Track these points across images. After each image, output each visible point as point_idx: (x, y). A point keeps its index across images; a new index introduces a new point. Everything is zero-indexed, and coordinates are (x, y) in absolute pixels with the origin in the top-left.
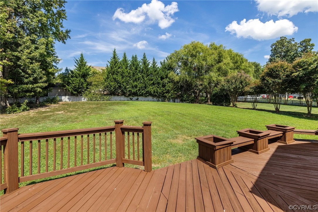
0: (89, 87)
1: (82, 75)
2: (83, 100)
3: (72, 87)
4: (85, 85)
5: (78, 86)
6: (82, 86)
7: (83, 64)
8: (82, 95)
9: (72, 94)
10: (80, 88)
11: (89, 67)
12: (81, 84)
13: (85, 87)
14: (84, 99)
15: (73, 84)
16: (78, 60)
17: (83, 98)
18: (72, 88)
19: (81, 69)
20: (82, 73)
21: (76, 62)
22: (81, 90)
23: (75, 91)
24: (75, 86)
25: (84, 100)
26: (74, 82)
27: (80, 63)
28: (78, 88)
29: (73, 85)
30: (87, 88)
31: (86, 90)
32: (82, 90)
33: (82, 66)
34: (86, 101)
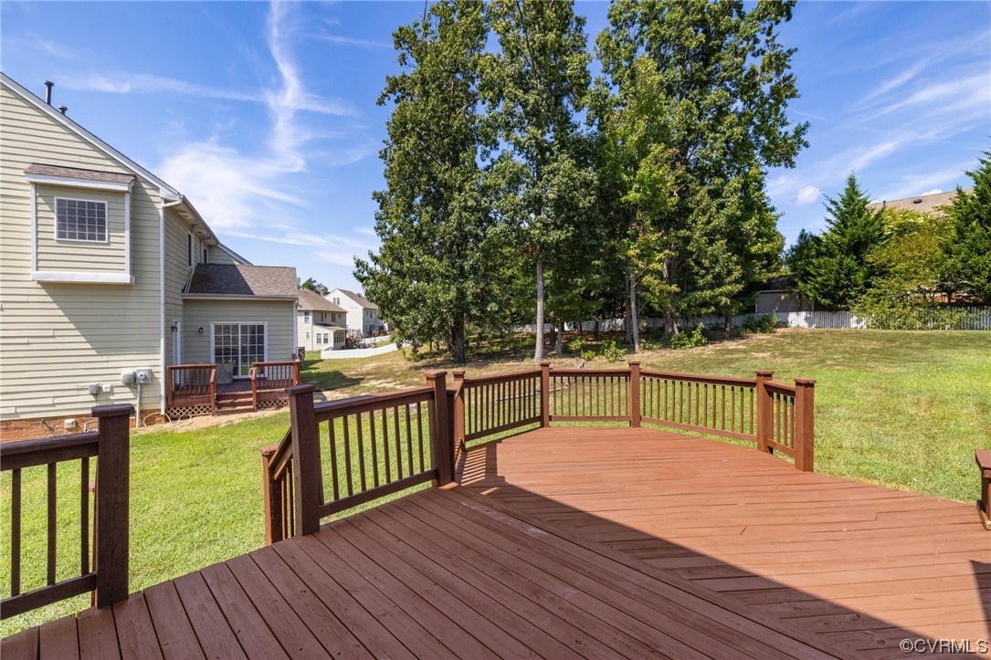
0: (874, 283)
1: (849, 244)
2: (853, 325)
3: (817, 285)
4: (859, 277)
5: (833, 283)
6: (850, 280)
7: (853, 210)
8: (848, 309)
9: (818, 307)
10: (842, 288)
11: (878, 216)
12: (847, 275)
13: (860, 282)
14: (858, 322)
15: (820, 275)
16: (838, 199)
17: (855, 318)
18: (815, 288)
19: (846, 227)
20: (848, 237)
21: (829, 210)
22: (844, 294)
23: (825, 296)
24: (826, 281)
25: (856, 322)
26: (822, 271)
27: (845, 206)
28: (836, 288)
29: (819, 279)
30: (868, 285)
31: (863, 292)
32: (848, 291)
33: (851, 215)
34: (865, 327)
